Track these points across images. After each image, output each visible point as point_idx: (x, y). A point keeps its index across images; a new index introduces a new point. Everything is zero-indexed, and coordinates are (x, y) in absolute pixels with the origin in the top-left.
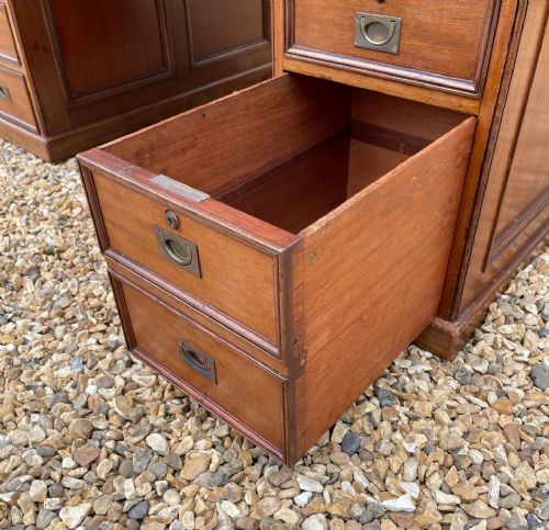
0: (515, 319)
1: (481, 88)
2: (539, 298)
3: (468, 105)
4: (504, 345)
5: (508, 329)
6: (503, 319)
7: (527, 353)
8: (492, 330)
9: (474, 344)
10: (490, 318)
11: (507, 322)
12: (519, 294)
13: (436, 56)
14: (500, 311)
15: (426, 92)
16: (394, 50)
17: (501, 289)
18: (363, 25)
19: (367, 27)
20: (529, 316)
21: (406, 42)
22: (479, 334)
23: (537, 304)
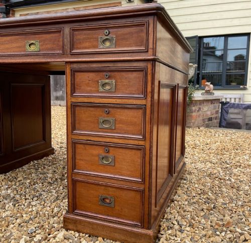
0: (171, 228)
1: (144, 137)
2: (176, 218)
3: (141, 143)
4: (170, 239)
5: (170, 232)
6: (166, 228)
7: (179, 239)
8: (164, 233)
9: (159, 240)
10: (162, 229)
11: (168, 230)
12: (169, 218)
13: (128, 129)
14: (165, 225)
15: (127, 140)
16: (114, 128)
17: (162, 217)
18: (102, 121)
19: (103, 122)
20: (175, 226)
21: (117, 126)
22: (160, 236)
23: (176, 220)
